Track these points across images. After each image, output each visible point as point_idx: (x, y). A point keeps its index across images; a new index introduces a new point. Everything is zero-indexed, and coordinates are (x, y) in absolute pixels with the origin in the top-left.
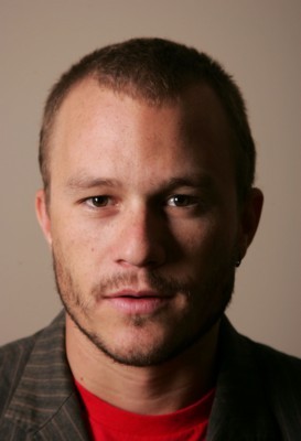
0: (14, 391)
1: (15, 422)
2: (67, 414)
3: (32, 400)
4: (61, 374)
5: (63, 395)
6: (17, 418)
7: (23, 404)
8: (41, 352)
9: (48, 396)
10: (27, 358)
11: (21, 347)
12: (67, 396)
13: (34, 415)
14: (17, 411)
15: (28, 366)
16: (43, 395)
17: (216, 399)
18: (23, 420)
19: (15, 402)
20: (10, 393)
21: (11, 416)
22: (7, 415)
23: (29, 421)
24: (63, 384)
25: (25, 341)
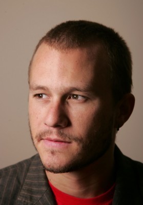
0: (22, 187)
1: (23, 202)
2: (46, 198)
3: (30, 191)
4: (43, 179)
5: (44, 189)
6: (24, 200)
7: (26, 193)
8: (34, 168)
9: (37, 189)
10: (28, 170)
11: (25, 164)
12: (46, 189)
13: (31, 198)
14: (23, 197)
15: (28, 174)
16: (35, 189)
17: (116, 191)
18: (26, 201)
19: (23, 192)
20: (20, 187)
21: (21, 199)
22: (19, 199)
23: (29, 202)
24: (44, 184)
25: (26, 161)
